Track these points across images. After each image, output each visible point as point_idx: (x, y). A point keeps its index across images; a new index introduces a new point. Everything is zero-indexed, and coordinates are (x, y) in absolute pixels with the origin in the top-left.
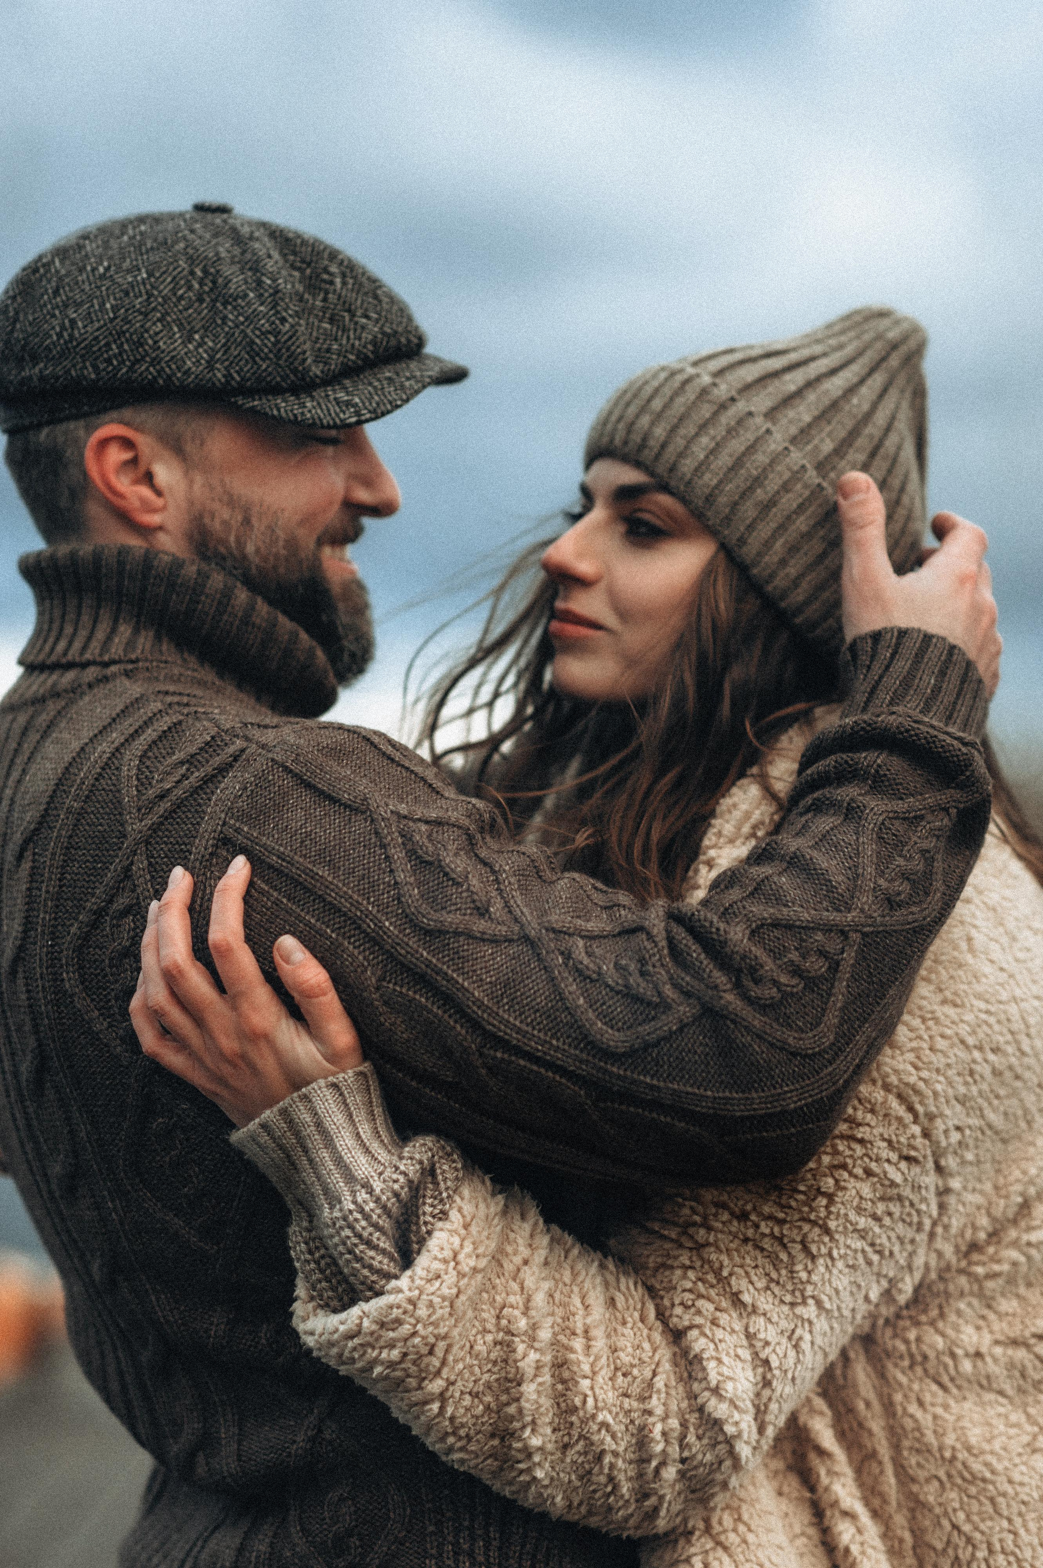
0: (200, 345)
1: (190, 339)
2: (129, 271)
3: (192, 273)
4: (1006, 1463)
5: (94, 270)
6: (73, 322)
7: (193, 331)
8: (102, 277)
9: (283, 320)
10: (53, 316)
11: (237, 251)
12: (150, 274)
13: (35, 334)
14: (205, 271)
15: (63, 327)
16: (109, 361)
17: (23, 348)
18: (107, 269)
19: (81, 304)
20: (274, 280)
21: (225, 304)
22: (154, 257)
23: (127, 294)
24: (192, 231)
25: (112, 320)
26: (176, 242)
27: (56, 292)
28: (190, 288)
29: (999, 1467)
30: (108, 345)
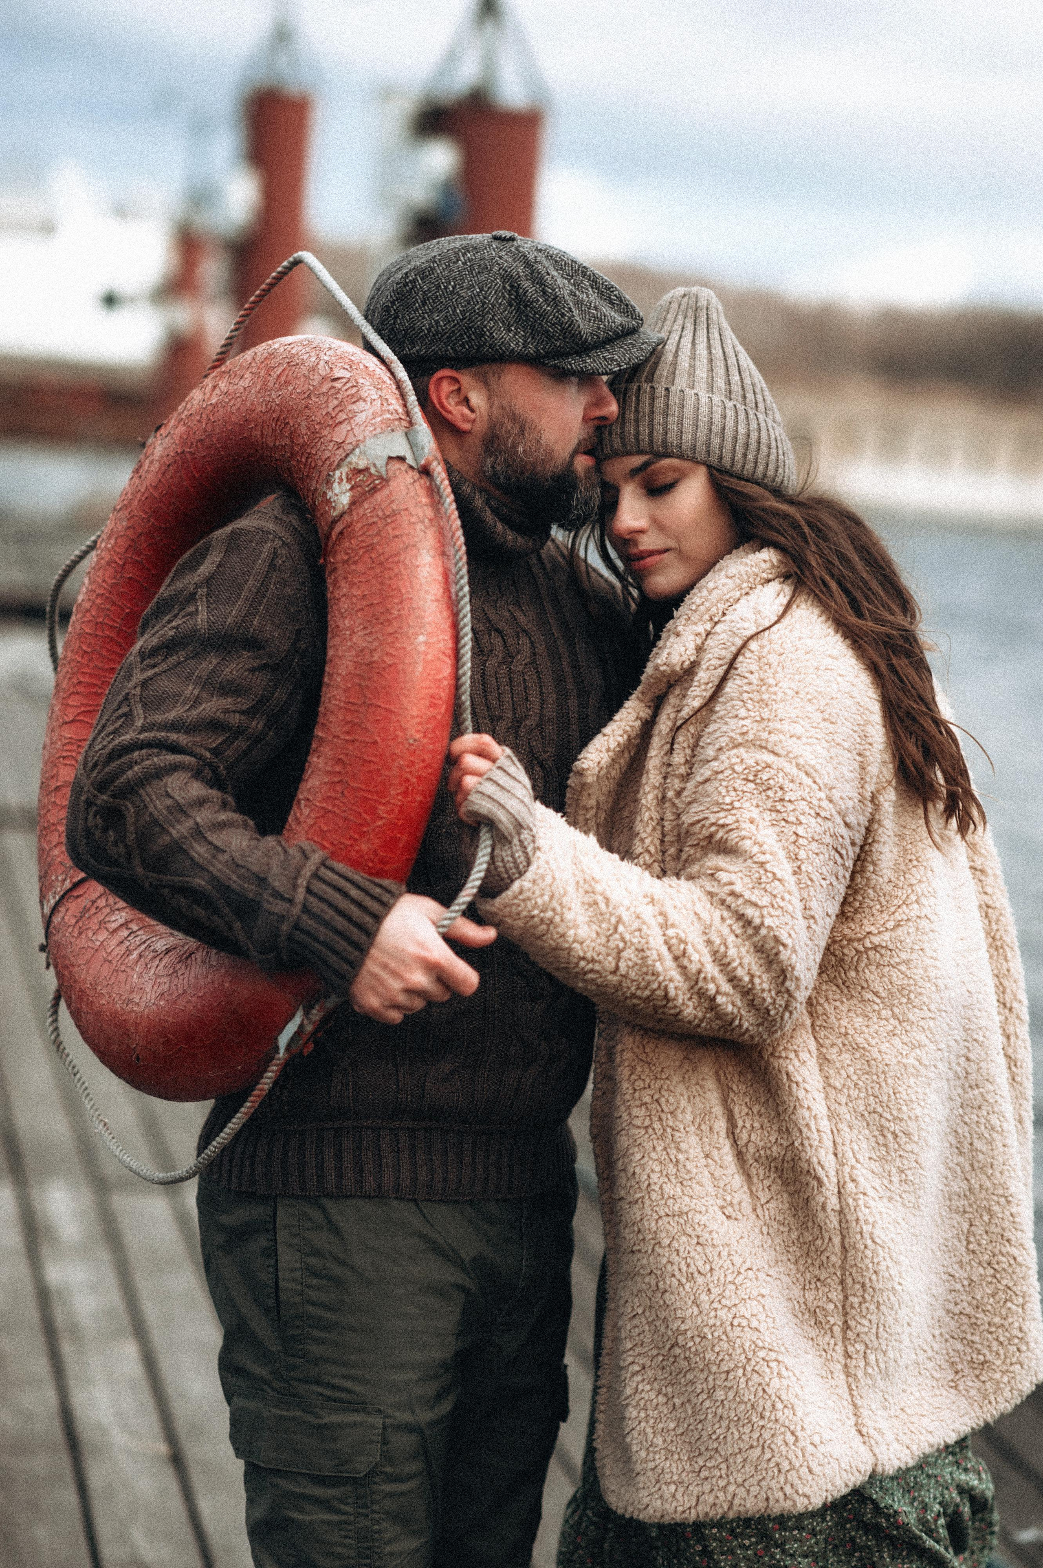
0: (516, 334)
1: (510, 331)
2: (468, 289)
3: (504, 288)
4: (877, 1040)
5: (446, 288)
6: (437, 322)
7: (509, 326)
8: (452, 292)
9: (563, 315)
10: (424, 318)
11: (528, 272)
12: (481, 290)
13: (413, 328)
14: (512, 286)
15: (431, 326)
16: (463, 345)
17: (404, 336)
18: (454, 287)
19: (441, 311)
20: (553, 290)
21: (526, 306)
22: (482, 278)
23: (469, 303)
24: (500, 257)
25: (462, 320)
26: (492, 266)
27: (424, 303)
28: (504, 297)
29: (873, 1042)
30: (461, 335)
